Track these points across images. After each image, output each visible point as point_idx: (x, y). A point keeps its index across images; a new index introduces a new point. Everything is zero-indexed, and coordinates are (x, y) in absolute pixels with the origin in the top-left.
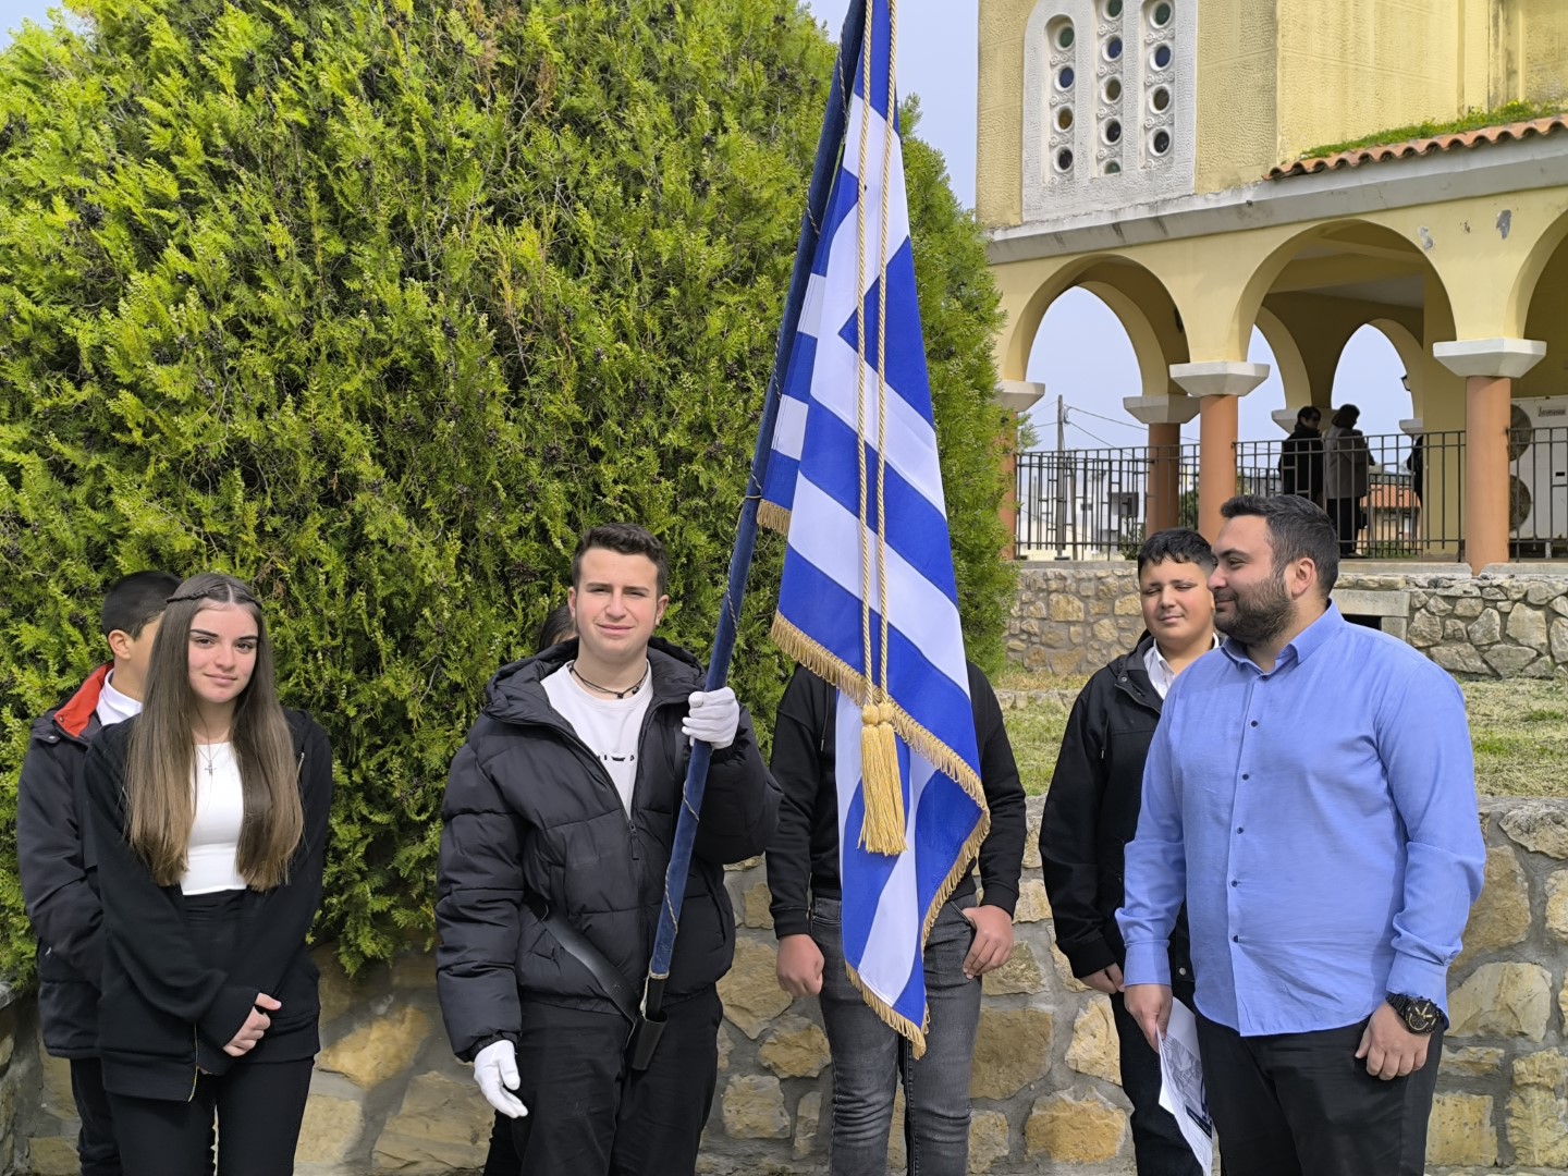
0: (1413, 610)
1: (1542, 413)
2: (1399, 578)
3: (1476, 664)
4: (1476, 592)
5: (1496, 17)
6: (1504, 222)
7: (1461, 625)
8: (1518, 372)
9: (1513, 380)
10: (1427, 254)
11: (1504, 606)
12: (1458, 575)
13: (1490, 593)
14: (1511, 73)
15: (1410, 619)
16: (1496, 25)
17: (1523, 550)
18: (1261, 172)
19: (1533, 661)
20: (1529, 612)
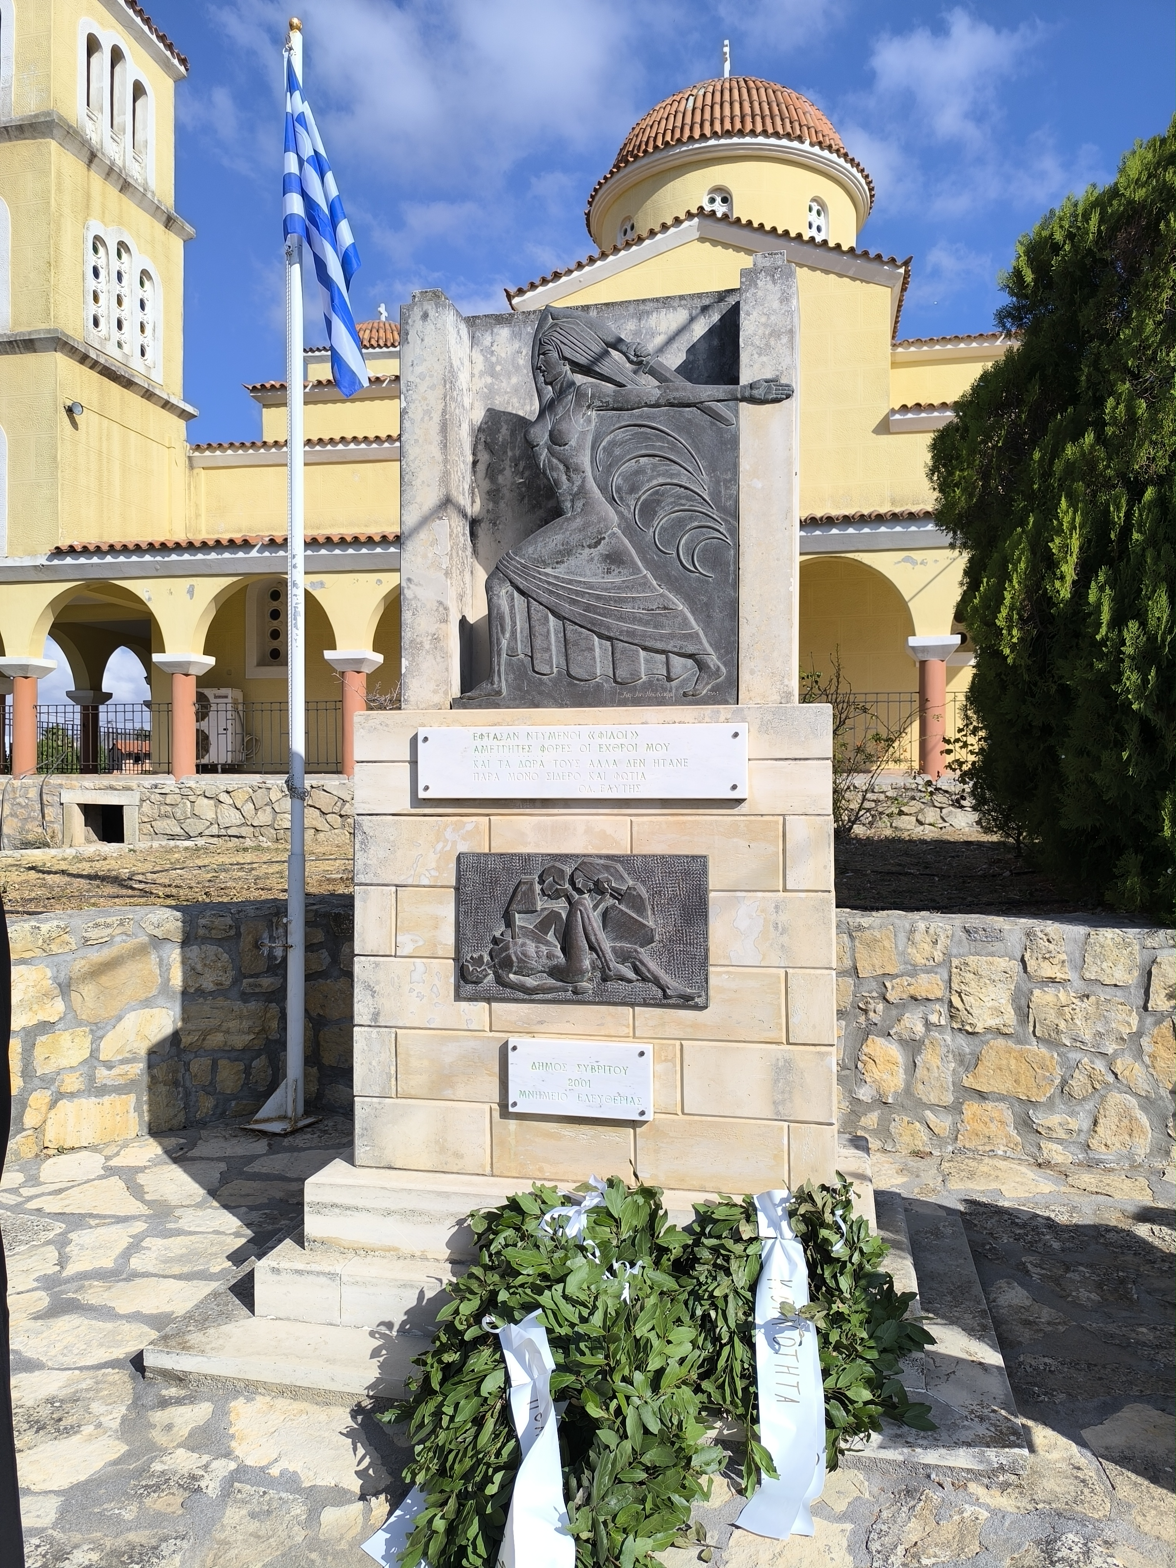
0: (143, 801)
1: (216, 697)
2: (134, 784)
3: (178, 830)
4: (177, 791)
5: (189, 484)
6: (191, 591)
7: (169, 808)
8: (201, 673)
9: (197, 677)
10: (149, 604)
11: (192, 798)
12: (167, 782)
13: (185, 791)
14: (198, 516)
15: (140, 806)
16: (189, 489)
17: (203, 769)
18: (50, 548)
19: (208, 827)
20: (206, 800)
